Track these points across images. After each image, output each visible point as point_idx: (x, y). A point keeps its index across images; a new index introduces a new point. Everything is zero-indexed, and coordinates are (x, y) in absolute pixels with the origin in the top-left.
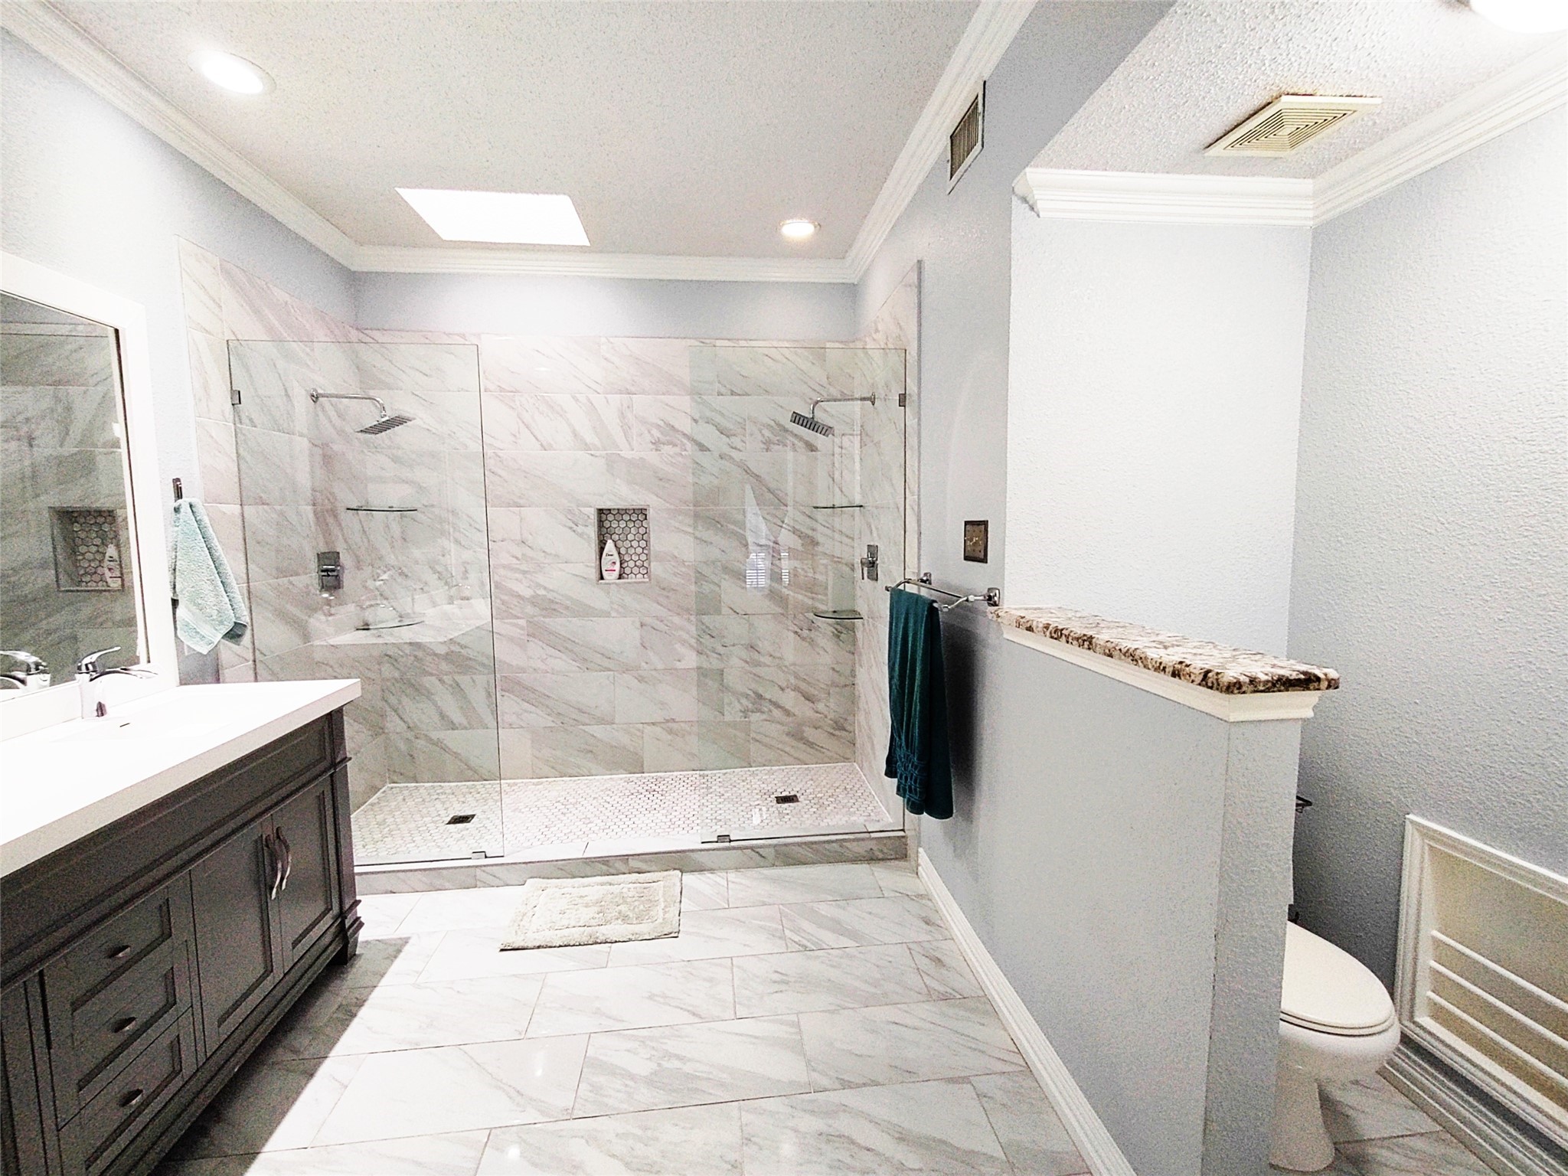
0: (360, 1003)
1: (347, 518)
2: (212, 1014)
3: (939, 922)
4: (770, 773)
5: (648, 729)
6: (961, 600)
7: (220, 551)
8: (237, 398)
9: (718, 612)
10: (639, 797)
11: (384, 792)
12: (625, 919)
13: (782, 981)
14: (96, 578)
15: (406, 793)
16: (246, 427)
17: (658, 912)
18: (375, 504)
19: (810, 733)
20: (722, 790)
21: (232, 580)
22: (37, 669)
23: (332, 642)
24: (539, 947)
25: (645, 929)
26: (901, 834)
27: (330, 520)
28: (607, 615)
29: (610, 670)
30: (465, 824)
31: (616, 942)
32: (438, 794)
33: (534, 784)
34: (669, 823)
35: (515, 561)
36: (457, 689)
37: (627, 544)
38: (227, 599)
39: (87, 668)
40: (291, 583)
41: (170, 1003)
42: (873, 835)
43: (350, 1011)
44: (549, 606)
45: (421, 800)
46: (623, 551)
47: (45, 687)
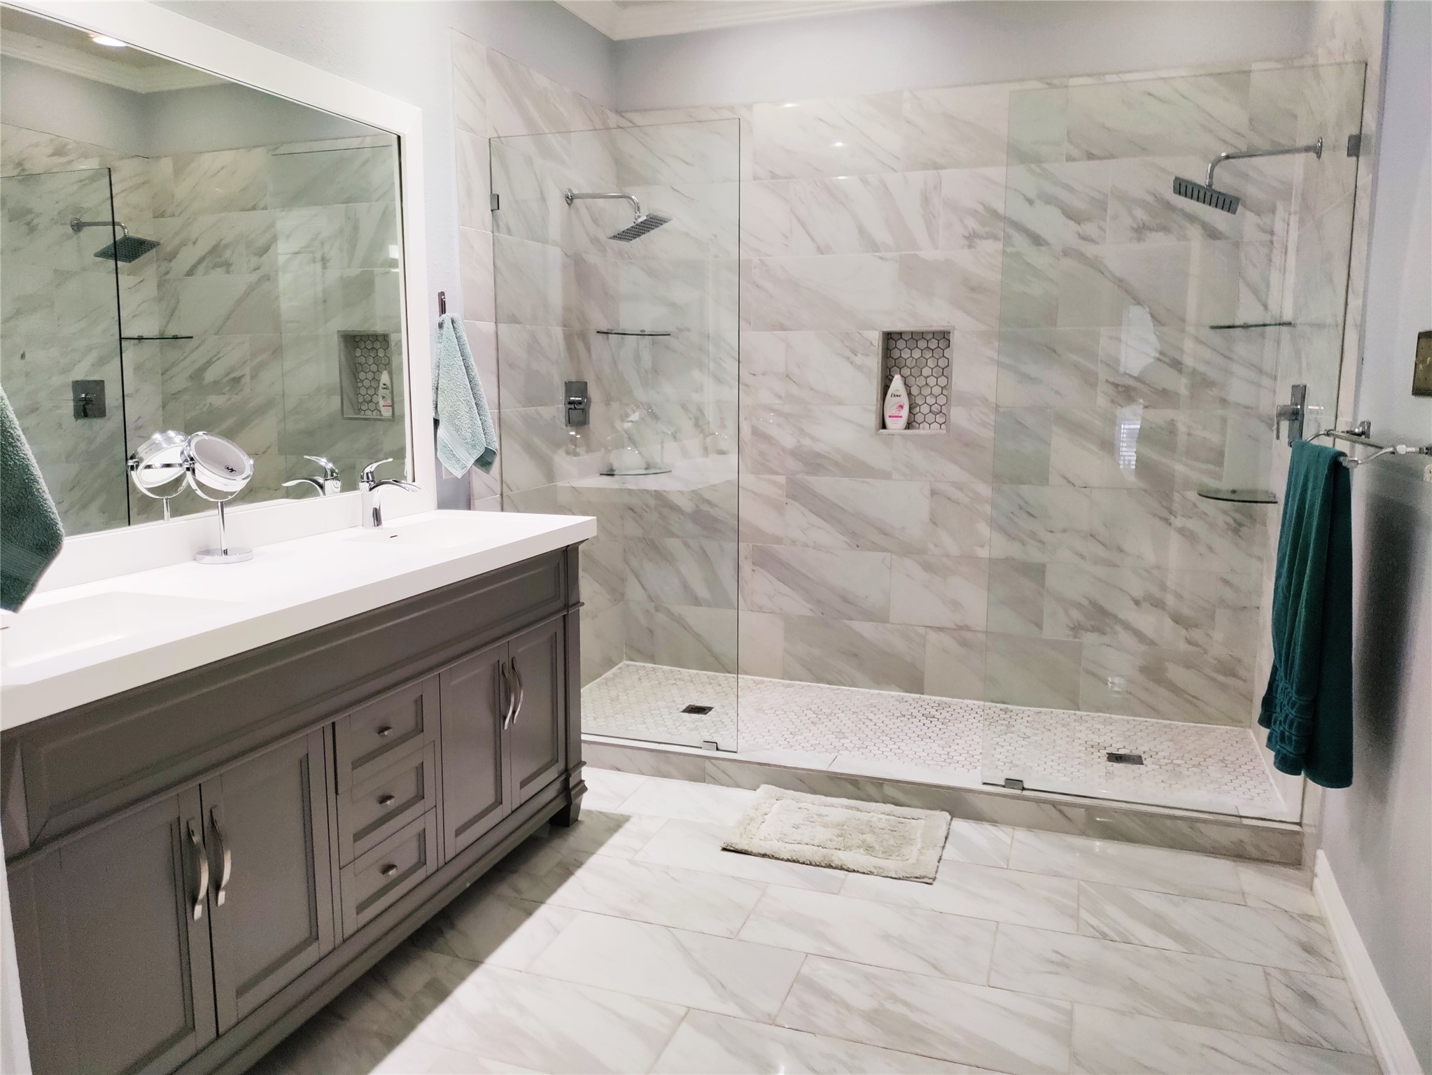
0: (579, 864)
1: (597, 342)
2: (453, 824)
3: (1329, 955)
4: (1105, 722)
5: (933, 636)
6: (1383, 451)
7: (475, 371)
8: (496, 200)
9: (1043, 479)
10: (911, 720)
11: (621, 668)
12: (869, 849)
13: (1062, 964)
14: (372, 406)
15: (642, 673)
16: (503, 236)
17: (913, 852)
18: (625, 325)
19: (1176, 673)
20: (1029, 732)
21: (484, 402)
22: (332, 475)
23: (575, 484)
24: (764, 856)
25: (891, 865)
26: (1296, 828)
27: (580, 345)
28: (886, 475)
29: (886, 550)
30: (701, 715)
31: (854, 871)
32: (675, 679)
33: (783, 685)
34: (946, 757)
35: (778, 401)
36: (704, 558)
37: (921, 381)
38: (480, 422)
39: (368, 478)
40: (538, 413)
41: (420, 796)
42: (1245, 821)
43: (568, 869)
44: (816, 463)
45: (657, 682)
46: (915, 391)
47: (337, 493)
